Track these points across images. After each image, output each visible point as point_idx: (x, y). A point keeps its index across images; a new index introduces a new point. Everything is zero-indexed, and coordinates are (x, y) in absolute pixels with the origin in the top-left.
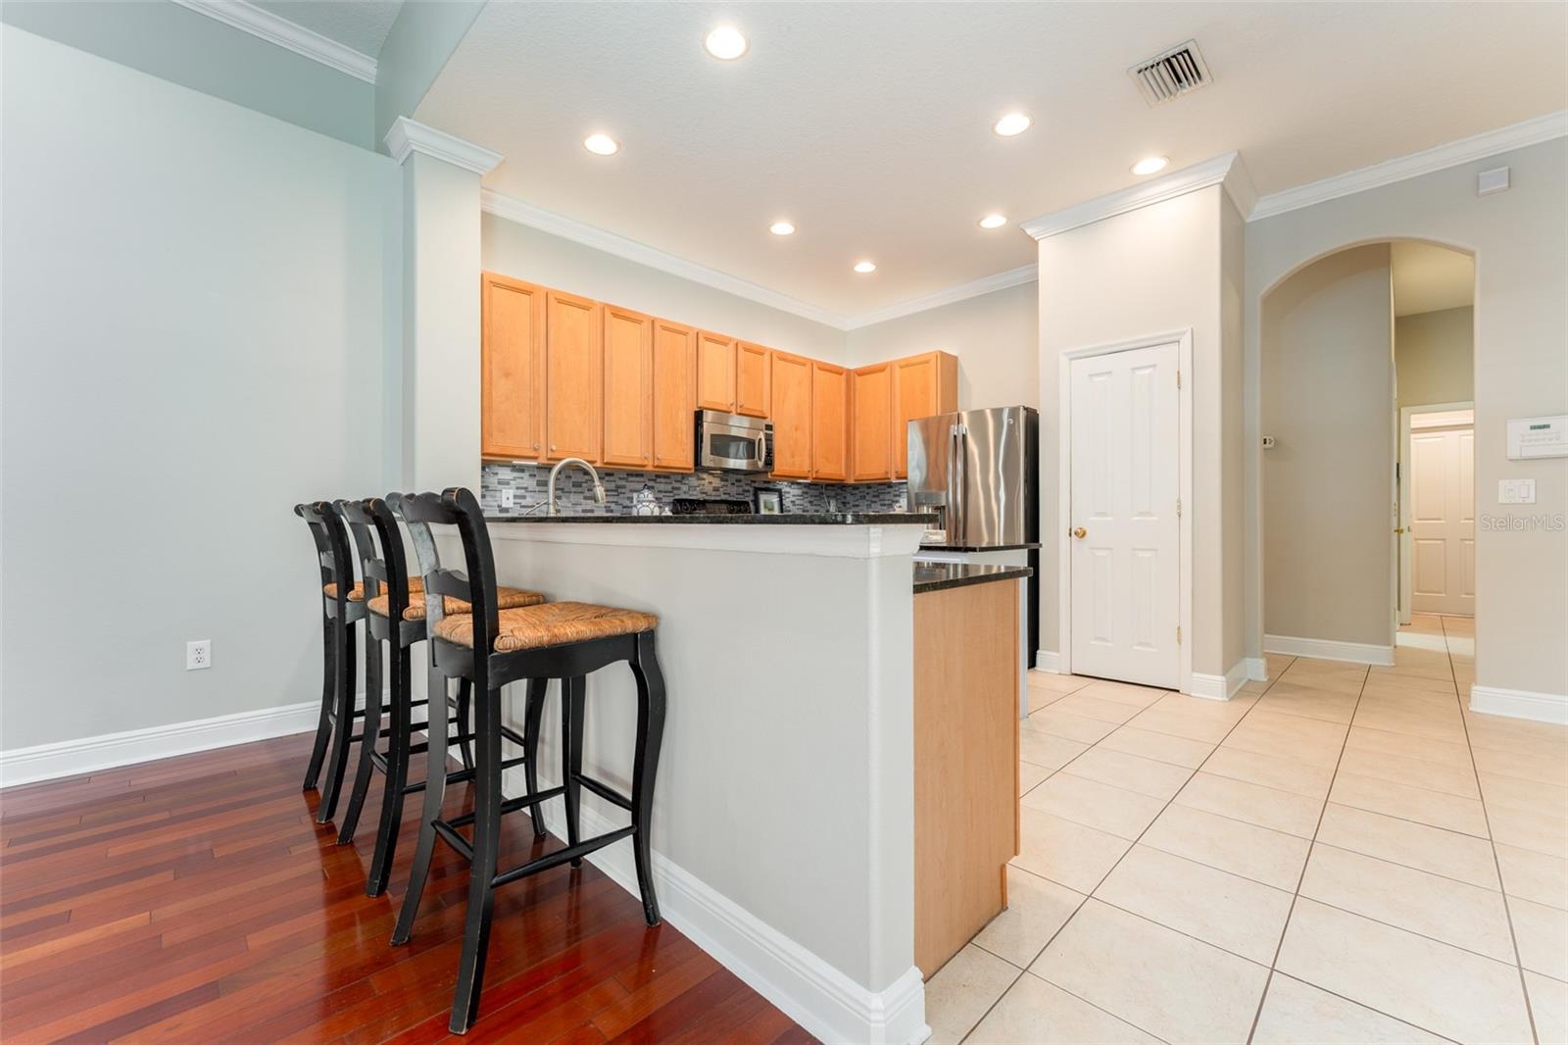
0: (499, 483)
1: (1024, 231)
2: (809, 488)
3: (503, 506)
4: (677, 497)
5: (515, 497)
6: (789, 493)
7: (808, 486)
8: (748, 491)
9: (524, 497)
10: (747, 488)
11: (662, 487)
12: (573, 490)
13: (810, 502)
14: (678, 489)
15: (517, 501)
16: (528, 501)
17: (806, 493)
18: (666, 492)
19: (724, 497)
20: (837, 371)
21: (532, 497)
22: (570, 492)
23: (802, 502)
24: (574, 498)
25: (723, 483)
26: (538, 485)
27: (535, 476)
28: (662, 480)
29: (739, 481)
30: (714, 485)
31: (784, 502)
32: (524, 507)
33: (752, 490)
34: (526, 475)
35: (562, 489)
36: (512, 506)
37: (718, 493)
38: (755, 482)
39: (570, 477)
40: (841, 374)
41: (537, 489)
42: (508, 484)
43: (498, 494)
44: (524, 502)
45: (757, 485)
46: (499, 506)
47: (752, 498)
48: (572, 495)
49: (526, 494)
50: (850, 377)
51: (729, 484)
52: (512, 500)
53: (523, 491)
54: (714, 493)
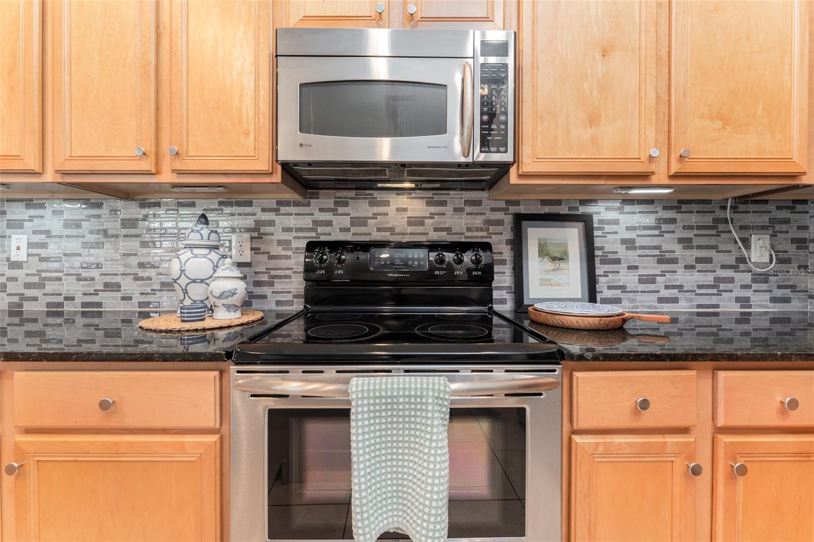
0: (9, 226)
3: (14, 259)
5: (30, 245)
6: (616, 222)
7: (669, 204)
8: (500, 223)
9: (44, 246)
10: (501, 215)
11: (291, 223)
13: (681, 241)
15: (35, 251)
16: (52, 251)
17: (673, 221)
21: (57, 245)
22: (117, 236)
23: (656, 241)
25: (433, 209)
26: (65, 226)
30: (410, 214)
31: (598, 242)
32: (42, 259)
33: (508, 219)
34: (47, 212)
35: (104, 232)
36: (24, 258)
37: (420, 229)
38: (517, 203)
41: (65, 232)
42: (21, 227)
43: (6, 241)
44: (43, 253)
45: (522, 209)
46: (8, 259)
47: (508, 235)
52: (24, 246)
53: (44, 236)
54: (410, 229)
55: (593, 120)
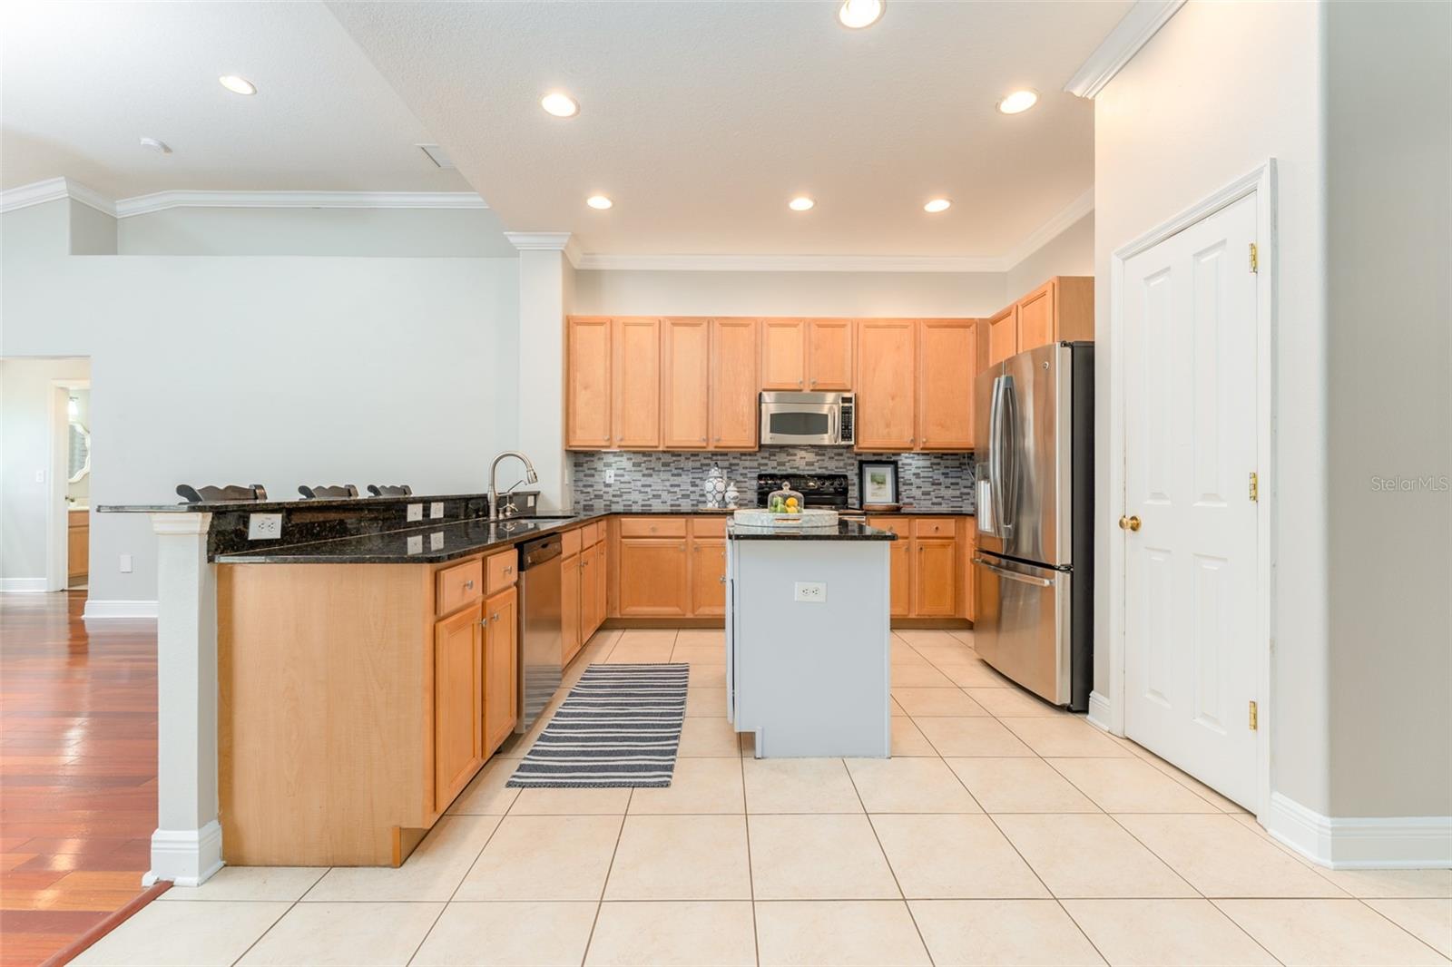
0: (605, 466)
1: (1072, 94)
2: (941, 458)
3: (607, 482)
4: (763, 472)
5: (616, 475)
6: (910, 464)
8: (853, 464)
9: (623, 476)
10: (852, 461)
11: (747, 464)
12: (663, 469)
13: (943, 474)
14: (766, 465)
15: (618, 478)
16: (626, 478)
17: (939, 464)
18: (751, 468)
19: (819, 471)
20: (963, 324)
21: (629, 475)
23: (930, 474)
24: (664, 476)
25: (818, 458)
26: (634, 466)
27: (631, 459)
28: (749, 458)
29: (841, 455)
30: (808, 460)
31: (901, 474)
32: (621, 483)
33: (856, 463)
34: (624, 459)
35: (653, 469)
36: (613, 482)
37: (811, 468)
38: (861, 455)
39: (660, 459)
40: (968, 327)
41: (633, 469)
42: (611, 466)
43: (603, 473)
44: (622, 479)
45: (863, 458)
46: (604, 482)
47: (857, 471)
48: (661, 474)
49: (625, 473)
50: (983, 328)
51: (826, 458)
52: (613, 478)
53: (623, 471)
54: (806, 468)
55: (888, 425)
